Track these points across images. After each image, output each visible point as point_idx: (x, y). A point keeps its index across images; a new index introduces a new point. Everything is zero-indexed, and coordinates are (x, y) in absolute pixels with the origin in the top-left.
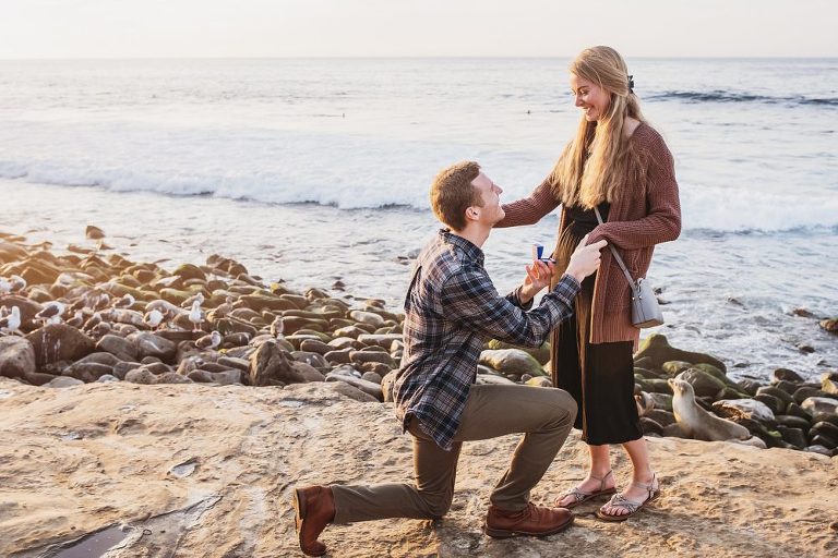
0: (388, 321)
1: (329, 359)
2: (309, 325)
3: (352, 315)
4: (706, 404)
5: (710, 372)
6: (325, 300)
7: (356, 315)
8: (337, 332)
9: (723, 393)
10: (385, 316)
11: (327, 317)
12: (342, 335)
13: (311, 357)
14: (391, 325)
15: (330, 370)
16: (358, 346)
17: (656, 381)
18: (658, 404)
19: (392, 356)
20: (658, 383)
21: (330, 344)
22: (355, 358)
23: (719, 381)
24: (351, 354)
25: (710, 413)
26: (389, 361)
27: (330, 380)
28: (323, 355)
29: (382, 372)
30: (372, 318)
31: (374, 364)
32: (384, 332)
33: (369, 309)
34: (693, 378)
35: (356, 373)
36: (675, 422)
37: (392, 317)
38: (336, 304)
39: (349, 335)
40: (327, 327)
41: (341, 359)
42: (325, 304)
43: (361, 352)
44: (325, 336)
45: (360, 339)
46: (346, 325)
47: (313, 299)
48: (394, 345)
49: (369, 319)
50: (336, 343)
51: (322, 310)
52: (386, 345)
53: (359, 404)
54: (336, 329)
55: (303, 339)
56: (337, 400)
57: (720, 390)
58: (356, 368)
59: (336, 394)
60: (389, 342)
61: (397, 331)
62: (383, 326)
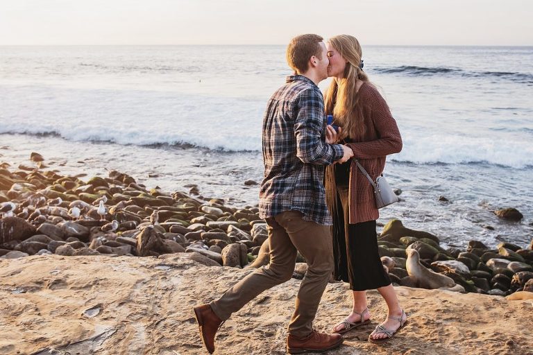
0: (225, 213)
1: (188, 237)
2: (174, 216)
3: (203, 209)
4: (427, 263)
5: (429, 244)
6: (185, 199)
7: (205, 209)
8: (193, 220)
9: (437, 257)
10: (224, 209)
11: (187, 210)
12: (196, 222)
13: (176, 236)
14: (228, 215)
15: (189, 245)
16: (206, 229)
17: (395, 249)
18: (397, 264)
19: (228, 235)
20: (397, 251)
21: (188, 228)
22: (205, 237)
23: (435, 249)
24: (202, 234)
25: (430, 270)
26: (227, 238)
27: (189, 251)
28: (184, 235)
29: (222, 245)
30: (216, 211)
31: (217, 240)
32: (223, 220)
33: (214, 205)
34: (418, 247)
35: (205, 246)
36: (408, 275)
37: (228, 210)
38: (192, 202)
39: (201, 222)
40: (187, 217)
41: (196, 237)
42: (185, 202)
43: (208, 233)
44: (185, 223)
45: (207, 225)
46: (199, 215)
47: (177, 199)
48: (230, 228)
49: (213, 212)
50: (193, 227)
51: (183, 206)
52: (225, 228)
53: (207, 267)
54: (193, 218)
55: (171, 225)
56: (192, 265)
57: (435, 255)
58: (205, 243)
59: (191, 261)
60: (227, 226)
61: (231, 219)
62: (222, 216)
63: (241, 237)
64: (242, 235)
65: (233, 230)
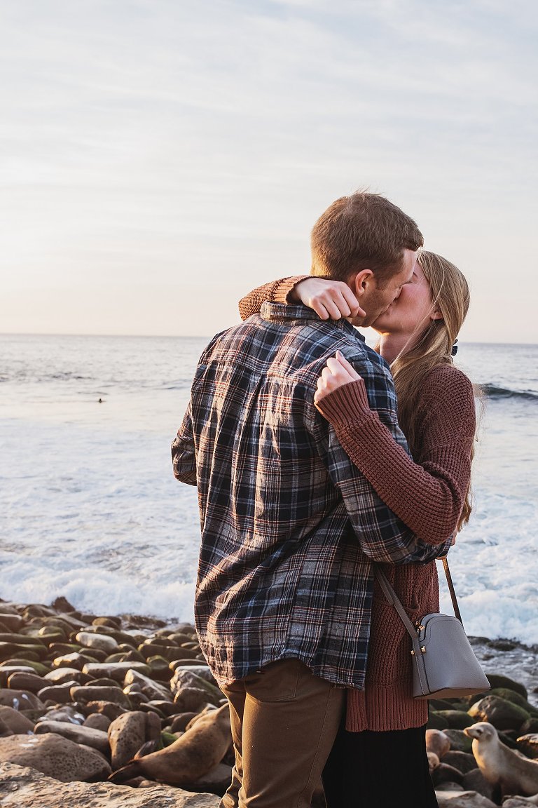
0: (122, 646)
1: (44, 698)
2: (20, 653)
3: (78, 637)
4: (509, 739)
5: (510, 699)
6: (45, 619)
7: (83, 637)
8: (57, 661)
9: (527, 725)
10: (120, 639)
11: (45, 641)
12: (63, 665)
13: (19, 696)
14: (126, 649)
15: (44, 713)
16: (82, 679)
17: (449, 712)
18: (454, 743)
19: (126, 691)
20: (452, 716)
21: (47, 677)
22: (78, 695)
23: (522, 710)
24: (73, 690)
25: (516, 752)
26: (122, 698)
28: (35, 692)
29: (112, 714)
30: (103, 642)
31: (102, 703)
32: (116, 660)
33: (100, 631)
34: (492, 707)
35: (78, 716)
36: (477, 766)
37: (128, 639)
38: (58, 624)
39: (73, 665)
40: (44, 654)
41: (61, 697)
42: (44, 625)
43: (86, 687)
44: (40, 666)
45: (85, 670)
46: (70, 651)
47: (29, 618)
48: (129, 677)
49: (98, 643)
50: (55, 675)
51: (40, 633)
52: (119, 676)
53: (59, 784)
54: (57, 656)
55: (11, 672)
56: (27, 780)
57: (523, 721)
58: (78, 710)
59: (26, 771)
60: (123, 672)
61: (133, 658)
62: (116, 651)
63: (150, 694)
64: (152, 690)
65: (136, 680)
